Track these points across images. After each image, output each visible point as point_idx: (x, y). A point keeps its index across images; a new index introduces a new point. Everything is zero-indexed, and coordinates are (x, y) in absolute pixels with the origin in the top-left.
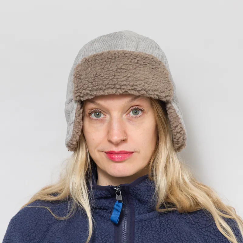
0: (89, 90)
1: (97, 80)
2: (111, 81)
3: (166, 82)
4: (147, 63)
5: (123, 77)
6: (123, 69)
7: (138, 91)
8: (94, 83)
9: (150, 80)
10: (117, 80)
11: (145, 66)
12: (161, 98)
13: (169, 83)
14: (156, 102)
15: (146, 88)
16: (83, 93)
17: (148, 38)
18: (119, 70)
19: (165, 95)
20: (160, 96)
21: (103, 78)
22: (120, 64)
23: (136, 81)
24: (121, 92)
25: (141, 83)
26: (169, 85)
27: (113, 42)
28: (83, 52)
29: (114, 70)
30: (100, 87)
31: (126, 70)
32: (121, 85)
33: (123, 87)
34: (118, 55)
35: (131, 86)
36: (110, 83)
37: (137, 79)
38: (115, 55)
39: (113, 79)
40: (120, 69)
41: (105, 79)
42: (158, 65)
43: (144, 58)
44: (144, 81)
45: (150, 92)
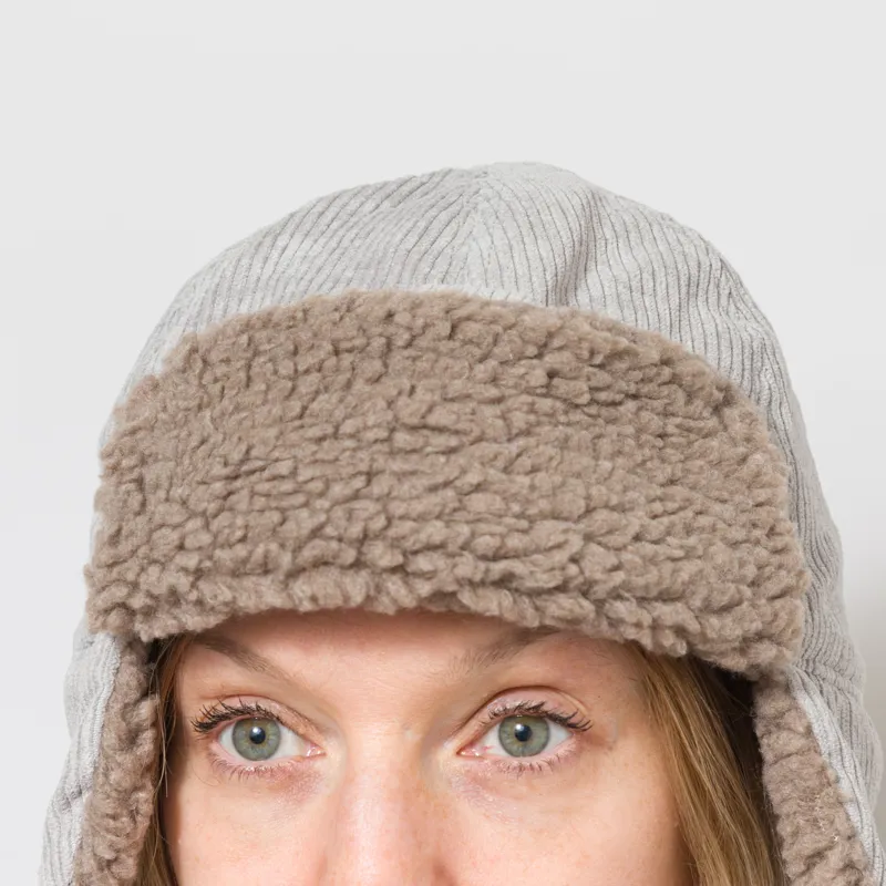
0: (185, 570)
1: (241, 500)
2: (339, 512)
3: (757, 533)
4: (619, 397)
5: (433, 489)
6: (440, 430)
7: (535, 593)
8: (224, 519)
9: (635, 522)
10: (385, 510)
11: (604, 412)
12: (708, 654)
13: (780, 546)
14: (681, 677)
15: (598, 576)
16: (143, 587)
17: (665, 220)
18: (402, 438)
19: (739, 632)
20: (703, 634)
21: (287, 486)
22: (419, 391)
23: (524, 524)
24: (408, 601)
25: (561, 538)
26: (776, 559)
27: (399, 236)
28: (199, 295)
29: (370, 435)
30: (260, 550)
31: (453, 442)
32: (409, 544)
33: (422, 563)
34: (409, 329)
35: (484, 558)
36: (329, 530)
37: (533, 511)
38: (391, 329)
39: (356, 496)
40: (413, 429)
41: (300, 499)
42: (706, 414)
43: (598, 360)
44: (582, 526)
45: (621, 609)
